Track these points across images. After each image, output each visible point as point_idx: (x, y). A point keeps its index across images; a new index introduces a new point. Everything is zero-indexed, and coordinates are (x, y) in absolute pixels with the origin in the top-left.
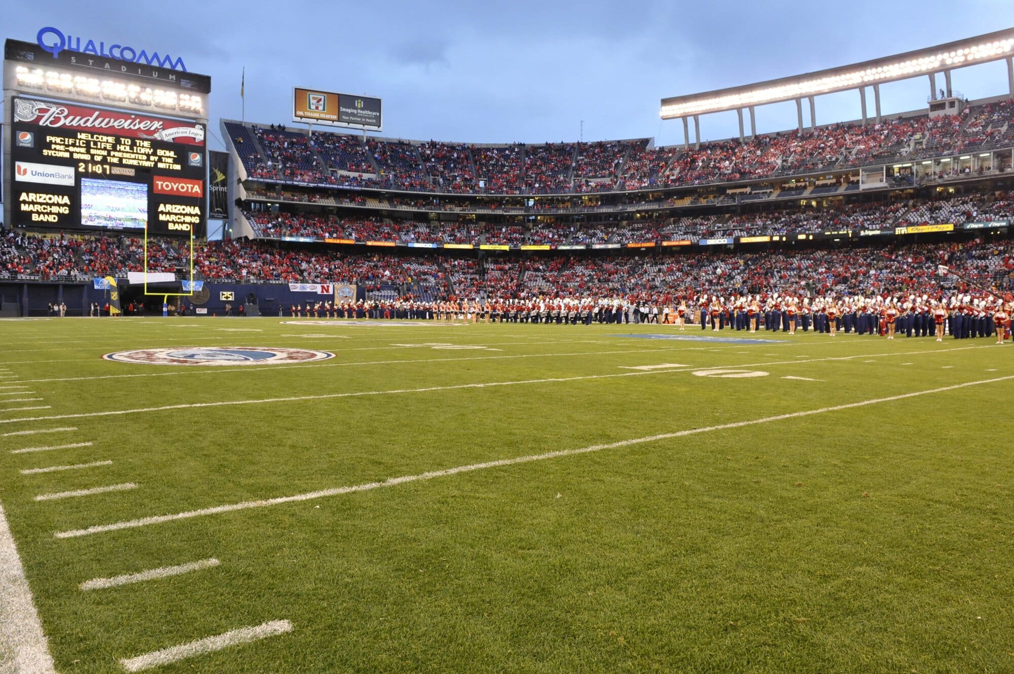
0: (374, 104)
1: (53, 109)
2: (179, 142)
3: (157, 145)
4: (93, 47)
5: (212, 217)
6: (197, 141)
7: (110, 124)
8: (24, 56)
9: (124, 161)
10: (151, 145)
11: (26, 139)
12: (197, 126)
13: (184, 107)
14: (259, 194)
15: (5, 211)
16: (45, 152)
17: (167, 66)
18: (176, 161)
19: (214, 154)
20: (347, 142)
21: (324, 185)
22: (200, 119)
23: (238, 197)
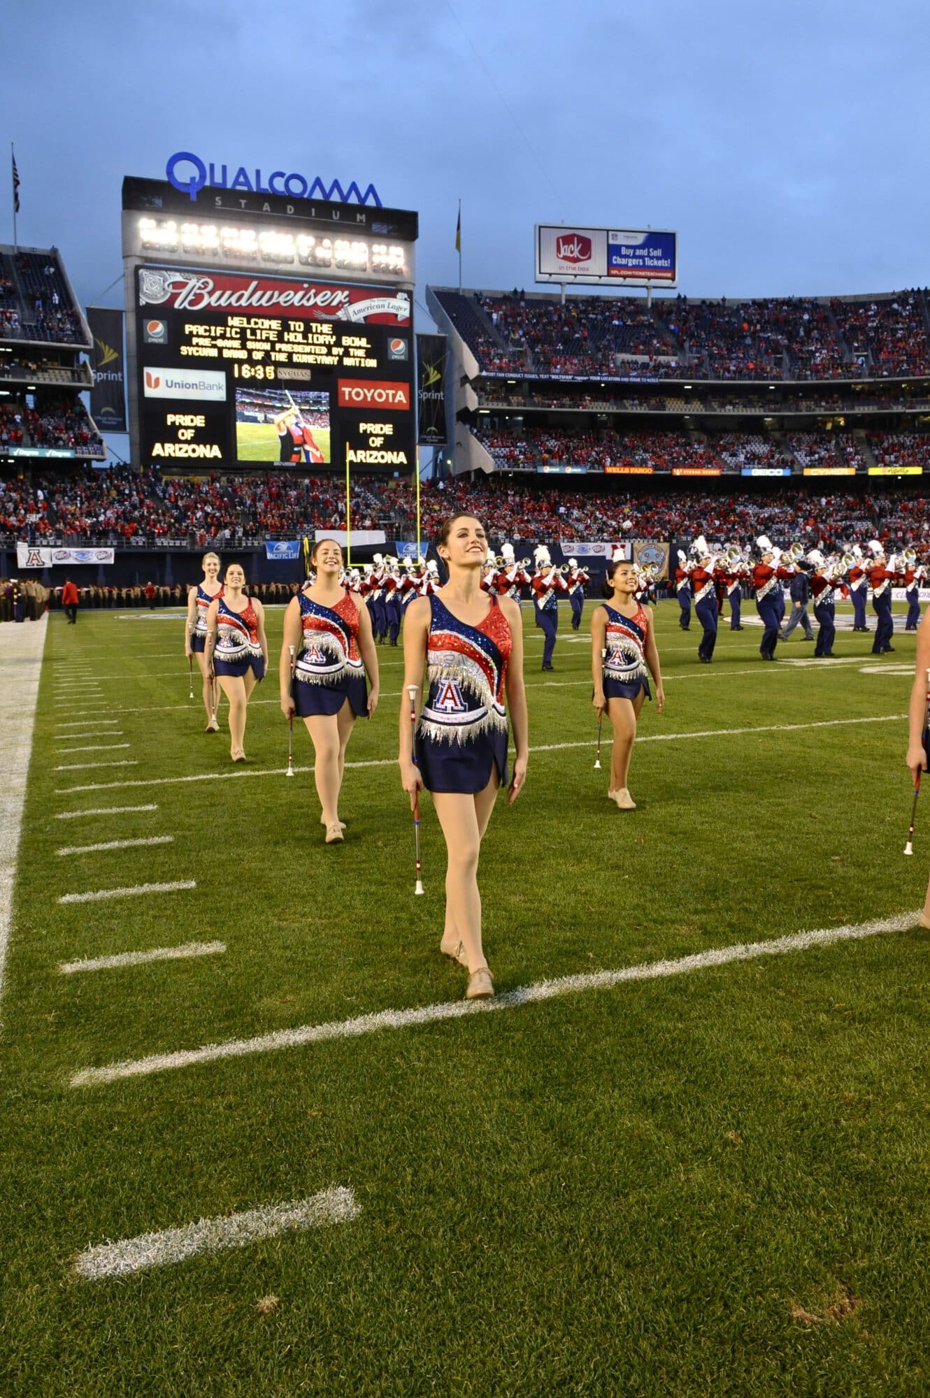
0: (663, 242)
1: (193, 282)
2: (373, 322)
3: (342, 329)
4: (246, 177)
5: (423, 442)
6: (399, 319)
7: (274, 301)
8: (151, 203)
9: (296, 358)
10: (333, 329)
11: (157, 331)
12: (400, 295)
13: (378, 266)
14: (498, 399)
15: (132, 444)
16: (185, 350)
17: (353, 200)
18: (369, 354)
19: (424, 339)
20: (621, 309)
21: (598, 378)
22: (403, 283)
23: (463, 407)
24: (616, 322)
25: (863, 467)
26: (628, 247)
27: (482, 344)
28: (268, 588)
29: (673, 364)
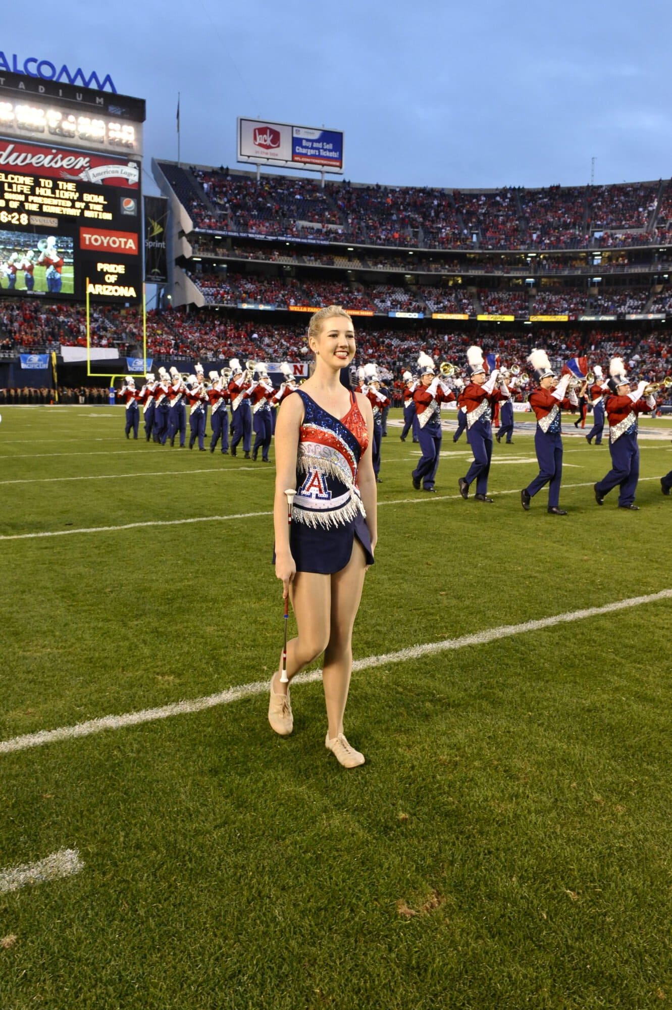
0: (334, 139)
2: (109, 183)
3: (84, 187)
4: (5, 61)
5: (149, 280)
6: (130, 182)
7: (27, 161)
9: (45, 209)
10: (77, 187)
12: (131, 164)
13: (113, 139)
14: (207, 250)
17: (93, 86)
18: (106, 209)
19: (150, 200)
20: (302, 187)
21: (284, 239)
22: (134, 155)
23: (180, 255)
24: (298, 197)
25: (474, 314)
26: (307, 140)
27: (195, 207)
28: (22, 391)
29: (340, 231)
